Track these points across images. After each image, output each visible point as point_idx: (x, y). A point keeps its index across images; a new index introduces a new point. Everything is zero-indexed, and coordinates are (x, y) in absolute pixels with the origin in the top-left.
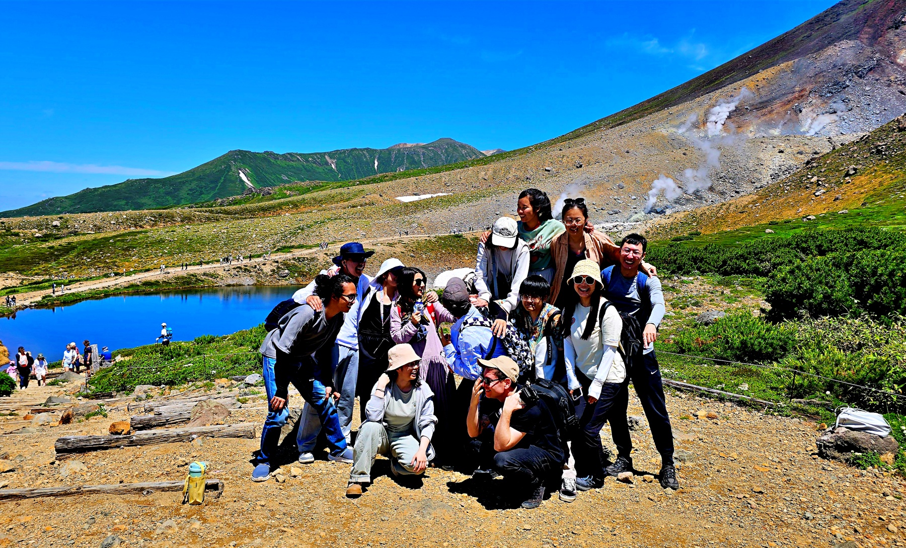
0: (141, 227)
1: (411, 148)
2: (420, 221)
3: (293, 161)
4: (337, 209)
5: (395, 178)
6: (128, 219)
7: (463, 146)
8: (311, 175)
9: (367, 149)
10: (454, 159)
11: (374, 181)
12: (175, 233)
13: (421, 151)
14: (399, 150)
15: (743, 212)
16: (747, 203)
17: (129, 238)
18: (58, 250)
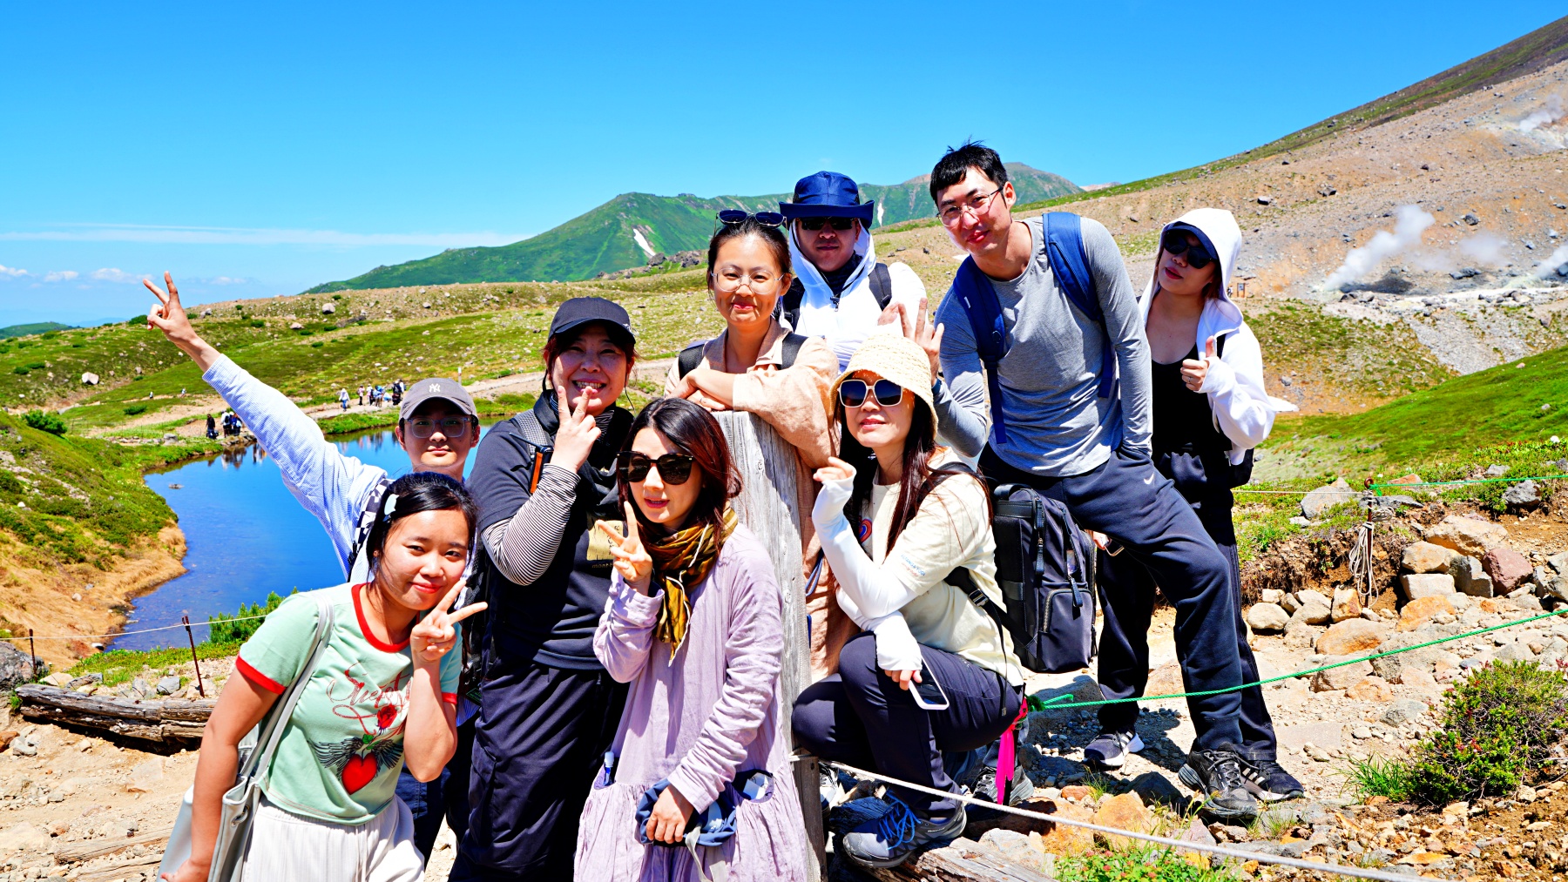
17: (458, 328)
18: (329, 350)
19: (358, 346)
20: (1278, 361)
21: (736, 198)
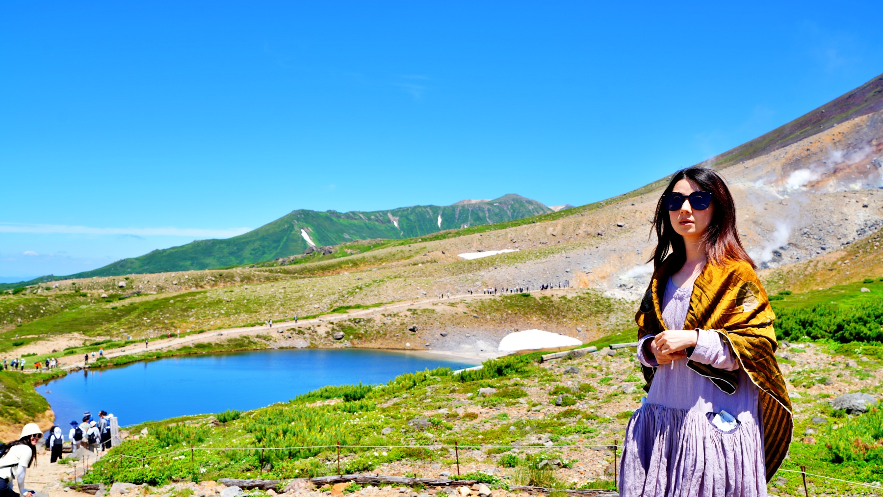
0: (202, 287)
1: (475, 204)
2: (484, 279)
3: (356, 219)
4: (397, 267)
5: (458, 234)
6: (189, 280)
7: (530, 202)
8: (372, 232)
9: (431, 206)
10: (521, 215)
11: (436, 238)
12: (233, 293)
13: (486, 207)
14: (463, 207)
15: (832, 270)
16: (835, 260)
17: (188, 299)
18: (120, 311)
19: (135, 308)
20: (577, 320)
21: (359, 212)
